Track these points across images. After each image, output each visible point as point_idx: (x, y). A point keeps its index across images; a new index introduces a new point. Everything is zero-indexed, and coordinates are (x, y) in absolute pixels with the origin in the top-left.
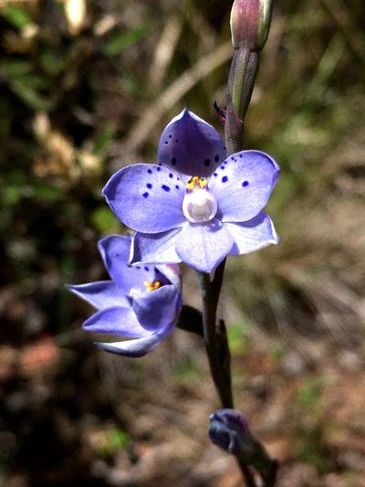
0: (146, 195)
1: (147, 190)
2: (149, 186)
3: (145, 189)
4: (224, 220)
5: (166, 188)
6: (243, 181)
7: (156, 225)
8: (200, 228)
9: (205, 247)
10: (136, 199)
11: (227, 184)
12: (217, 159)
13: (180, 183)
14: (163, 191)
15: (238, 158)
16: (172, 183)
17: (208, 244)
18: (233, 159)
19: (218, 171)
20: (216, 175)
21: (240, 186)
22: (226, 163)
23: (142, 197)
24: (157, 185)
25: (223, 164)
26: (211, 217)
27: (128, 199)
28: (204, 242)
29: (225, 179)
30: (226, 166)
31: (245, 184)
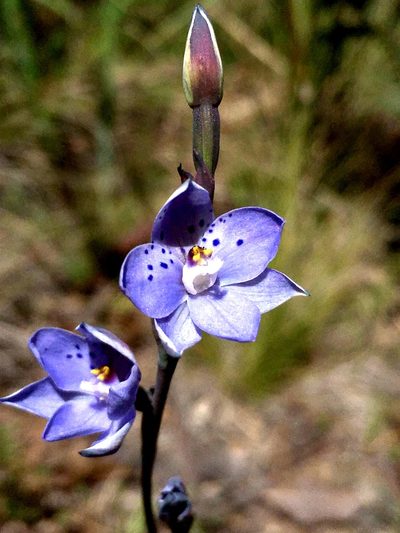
0: (151, 278)
1: (150, 272)
2: (150, 267)
3: (148, 273)
4: (222, 283)
5: (164, 266)
6: (238, 238)
7: (166, 307)
9: (222, 316)
10: (142, 284)
11: (220, 247)
12: (202, 224)
13: (173, 257)
14: (162, 269)
15: (227, 218)
16: (166, 258)
17: (224, 313)
18: (221, 220)
19: (207, 235)
20: (204, 240)
21: (233, 244)
22: (213, 225)
23: (148, 281)
24: (156, 264)
25: (210, 228)
26: (211, 284)
27: (136, 287)
28: (218, 312)
29: (216, 243)
30: (215, 229)
31: (240, 243)
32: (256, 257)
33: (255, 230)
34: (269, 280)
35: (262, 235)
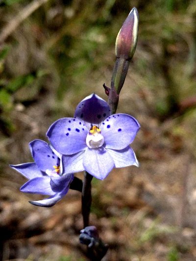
0: (67, 134)
1: (68, 132)
2: (69, 129)
3: (67, 131)
4: (107, 147)
5: (78, 130)
6: (118, 129)
7: (72, 150)
8: (94, 151)
9: (98, 163)
10: (62, 136)
11: (109, 129)
12: (105, 115)
13: (85, 127)
14: (76, 132)
15: (117, 117)
16: (80, 127)
17: (100, 162)
18: (114, 116)
19: (105, 122)
20: (104, 124)
21: (117, 131)
22: (110, 118)
23: (66, 135)
24: (73, 128)
25: (108, 118)
26: (100, 146)
27: (58, 136)
28: (97, 160)
29: (109, 127)
30: (110, 120)
31: (120, 130)
32: (125, 139)
33: (128, 126)
34: (128, 153)
35: (131, 130)
